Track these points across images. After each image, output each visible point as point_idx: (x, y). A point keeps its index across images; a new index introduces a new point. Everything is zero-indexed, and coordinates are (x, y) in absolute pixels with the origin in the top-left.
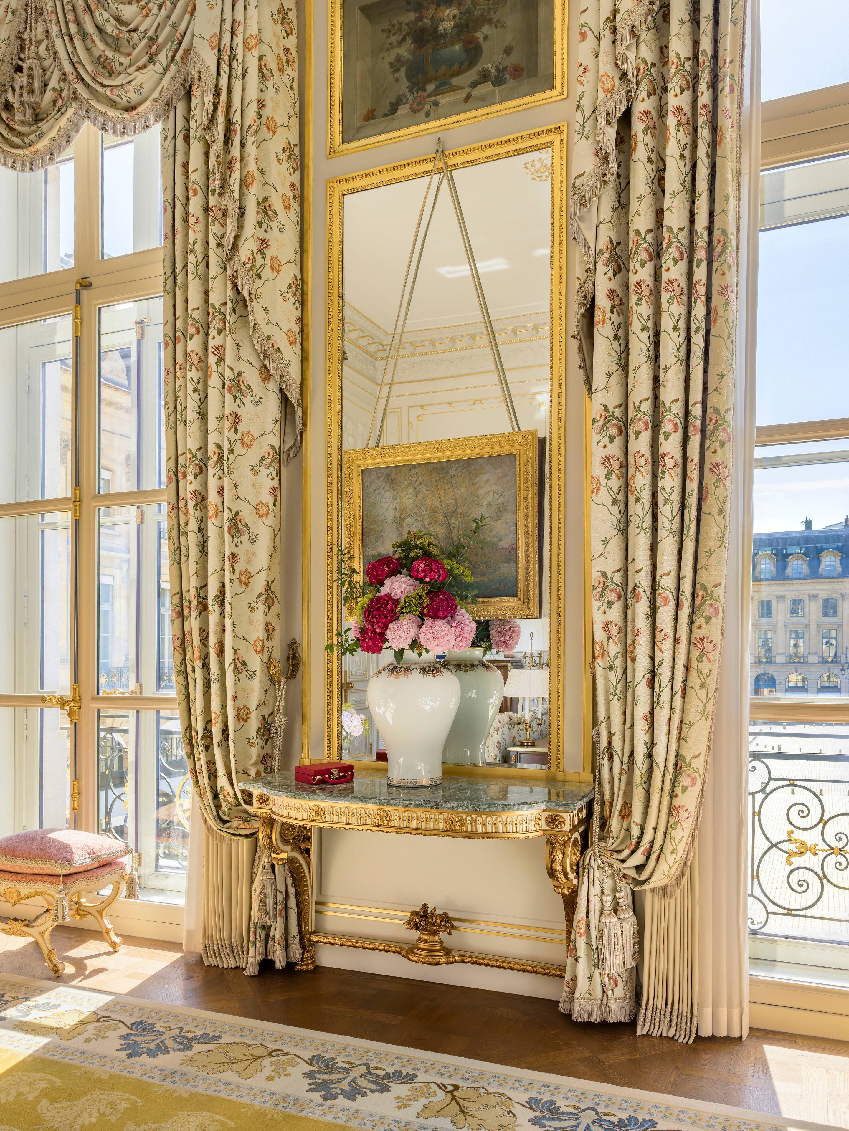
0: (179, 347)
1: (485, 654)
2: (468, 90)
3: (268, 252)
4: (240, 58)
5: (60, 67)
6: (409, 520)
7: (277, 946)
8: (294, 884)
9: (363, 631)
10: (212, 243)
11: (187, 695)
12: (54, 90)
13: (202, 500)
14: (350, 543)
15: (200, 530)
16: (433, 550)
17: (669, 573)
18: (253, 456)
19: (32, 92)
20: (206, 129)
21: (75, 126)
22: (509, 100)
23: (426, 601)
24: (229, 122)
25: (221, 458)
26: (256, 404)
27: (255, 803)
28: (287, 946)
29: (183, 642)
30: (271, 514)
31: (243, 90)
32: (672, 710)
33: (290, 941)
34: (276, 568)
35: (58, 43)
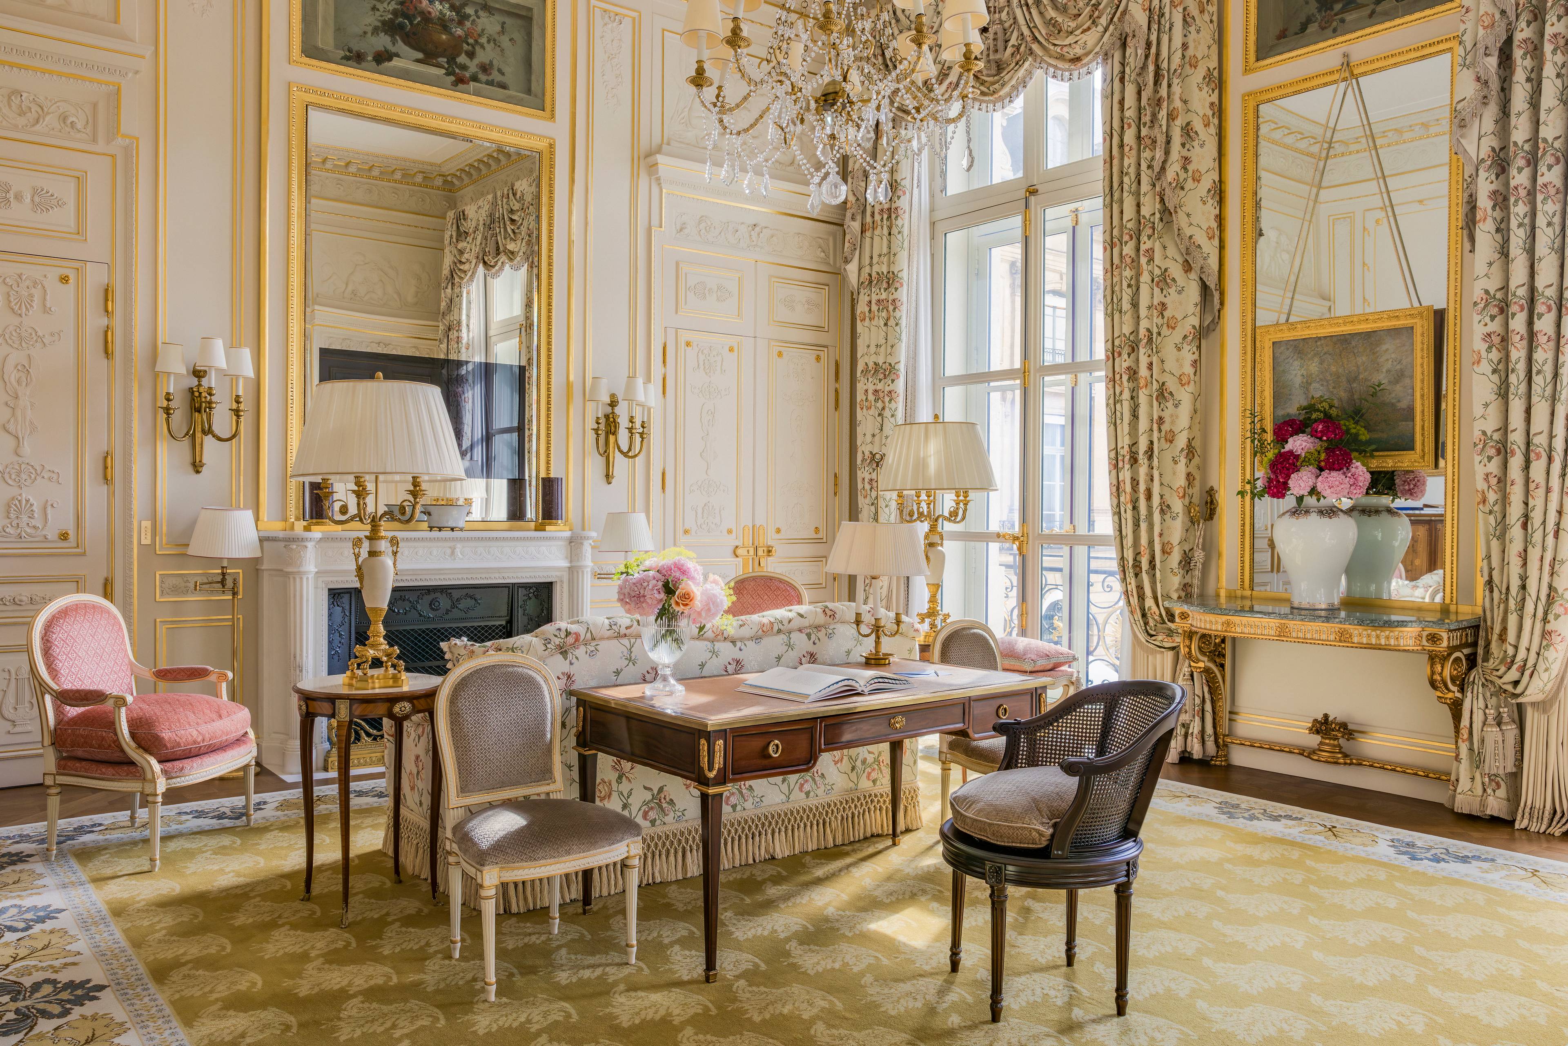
0: (1116, 251)
1: (1393, 501)
2: (1372, 7)
3: (1190, 168)
4: (1167, 16)
5: (1019, 29)
6: (1314, 385)
7: (1195, 740)
8: (1210, 693)
9: (1270, 480)
10: (1144, 166)
11: (1121, 531)
12: (1013, 46)
13: (1133, 374)
14: (1262, 405)
15: (1132, 398)
16: (1334, 412)
17: (1541, 433)
18: (1176, 336)
19: (996, 51)
20: (1139, 74)
21: (1030, 73)
22: (1411, 13)
23: (1323, 456)
24: (1158, 68)
25: (1150, 340)
26: (1180, 292)
27: (1177, 619)
28: (1203, 742)
29: (1118, 489)
30: (1192, 383)
31: (1170, 40)
32: (1544, 549)
33: (1206, 738)
34: (1197, 427)
35: (1018, 12)
